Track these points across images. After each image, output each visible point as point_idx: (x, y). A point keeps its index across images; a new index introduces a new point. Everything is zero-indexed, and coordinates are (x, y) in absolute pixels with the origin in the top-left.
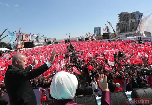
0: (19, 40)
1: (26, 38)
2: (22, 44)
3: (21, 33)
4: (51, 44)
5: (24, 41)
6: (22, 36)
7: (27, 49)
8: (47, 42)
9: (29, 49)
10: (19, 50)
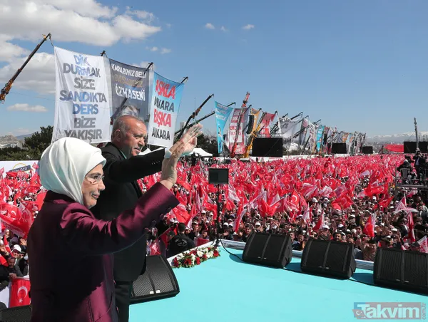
0: (241, 131)
1: (262, 125)
2: (248, 144)
3: (247, 109)
4: (345, 152)
5: (255, 133)
6: (252, 118)
7: (260, 159)
8: (329, 145)
9: (266, 159)
10: (238, 160)
